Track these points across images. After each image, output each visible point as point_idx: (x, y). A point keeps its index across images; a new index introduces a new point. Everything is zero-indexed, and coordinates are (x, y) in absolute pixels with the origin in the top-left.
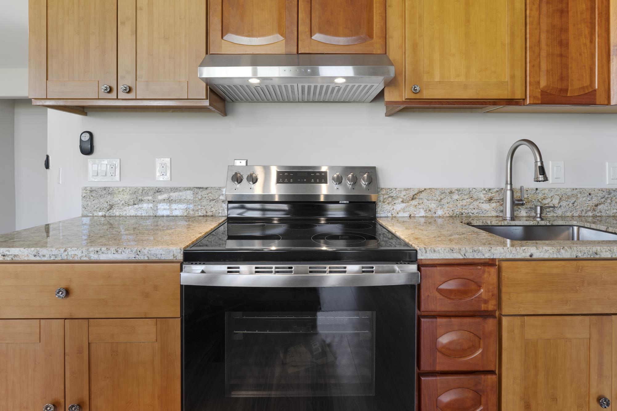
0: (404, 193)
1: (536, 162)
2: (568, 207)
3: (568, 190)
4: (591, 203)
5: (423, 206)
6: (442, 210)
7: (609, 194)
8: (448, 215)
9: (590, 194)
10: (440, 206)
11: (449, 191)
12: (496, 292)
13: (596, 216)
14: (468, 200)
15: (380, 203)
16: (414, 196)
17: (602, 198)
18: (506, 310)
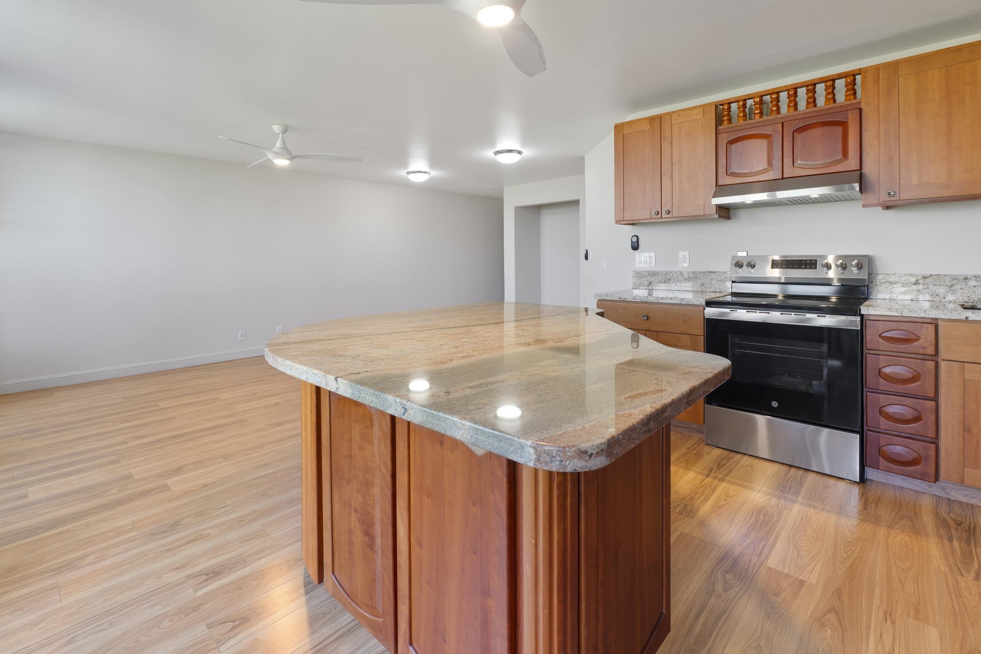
0: (904, 278)
5: (929, 291)
10: (951, 292)
11: (963, 277)
12: (933, 342)
18: (943, 354)
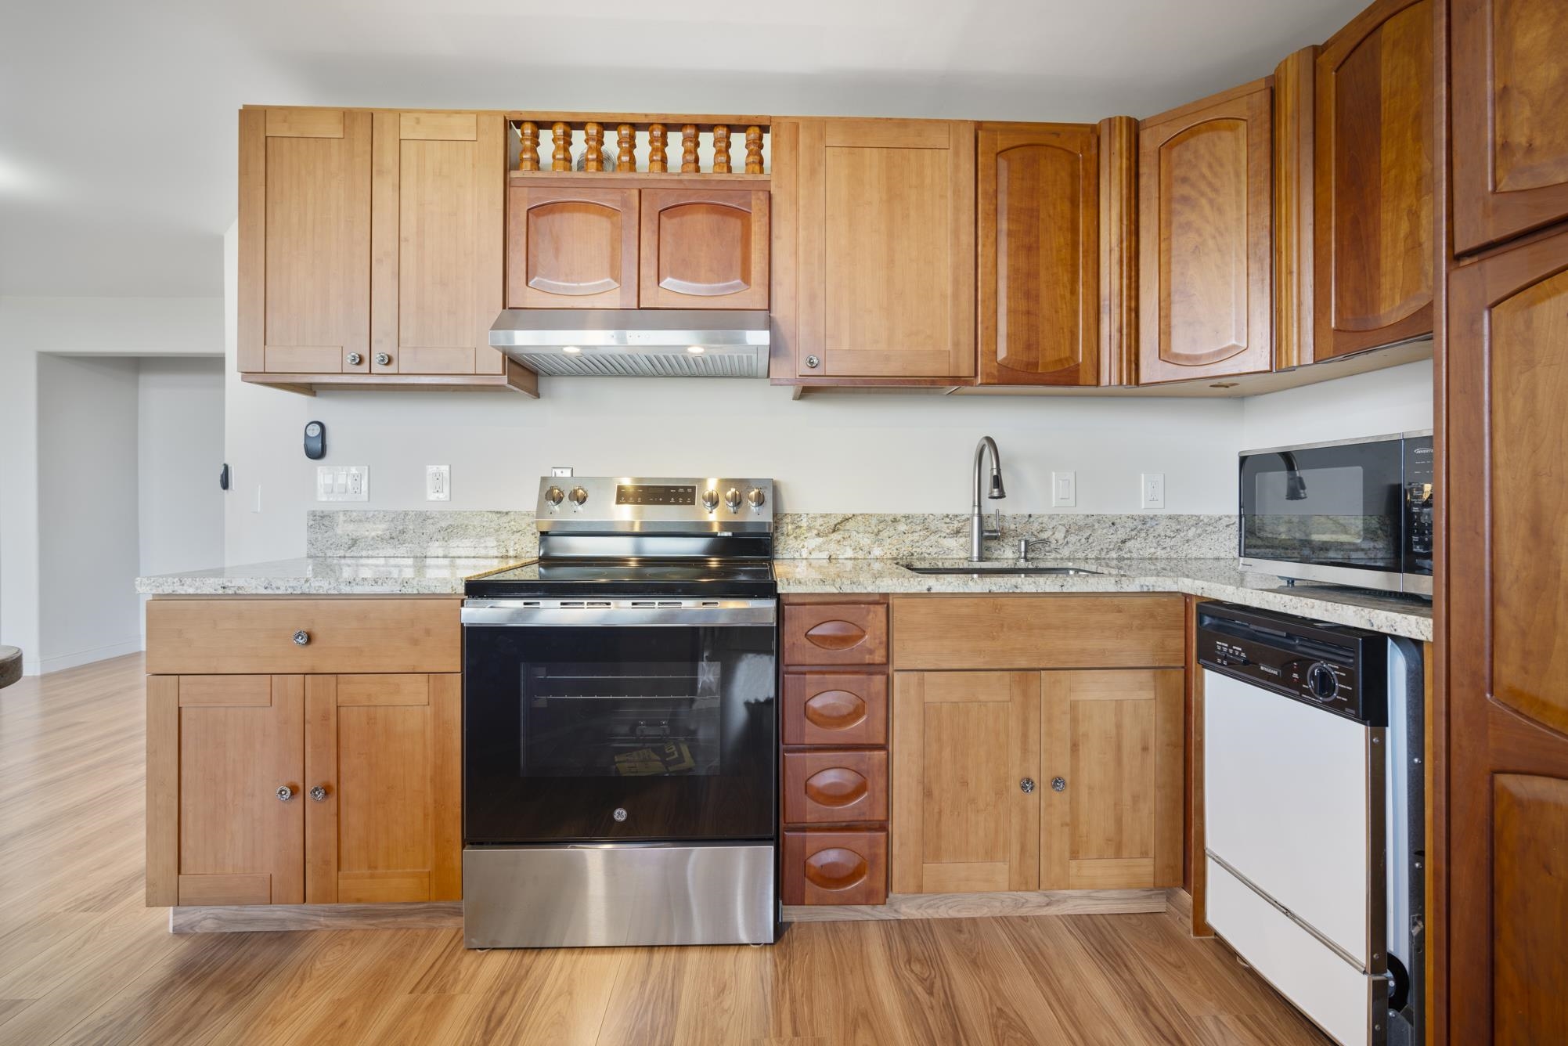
0: (820, 521)
1: (992, 469)
2: (1079, 545)
3: (1078, 518)
4: (1114, 538)
6: (880, 548)
7: (1144, 524)
8: (889, 556)
9: (1113, 524)
10: (877, 543)
11: (891, 518)
12: (884, 639)
13: (1124, 559)
14: (921, 533)
15: (783, 537)
16: (836, 525)
17: (1132, 530)
18: (898, 662)
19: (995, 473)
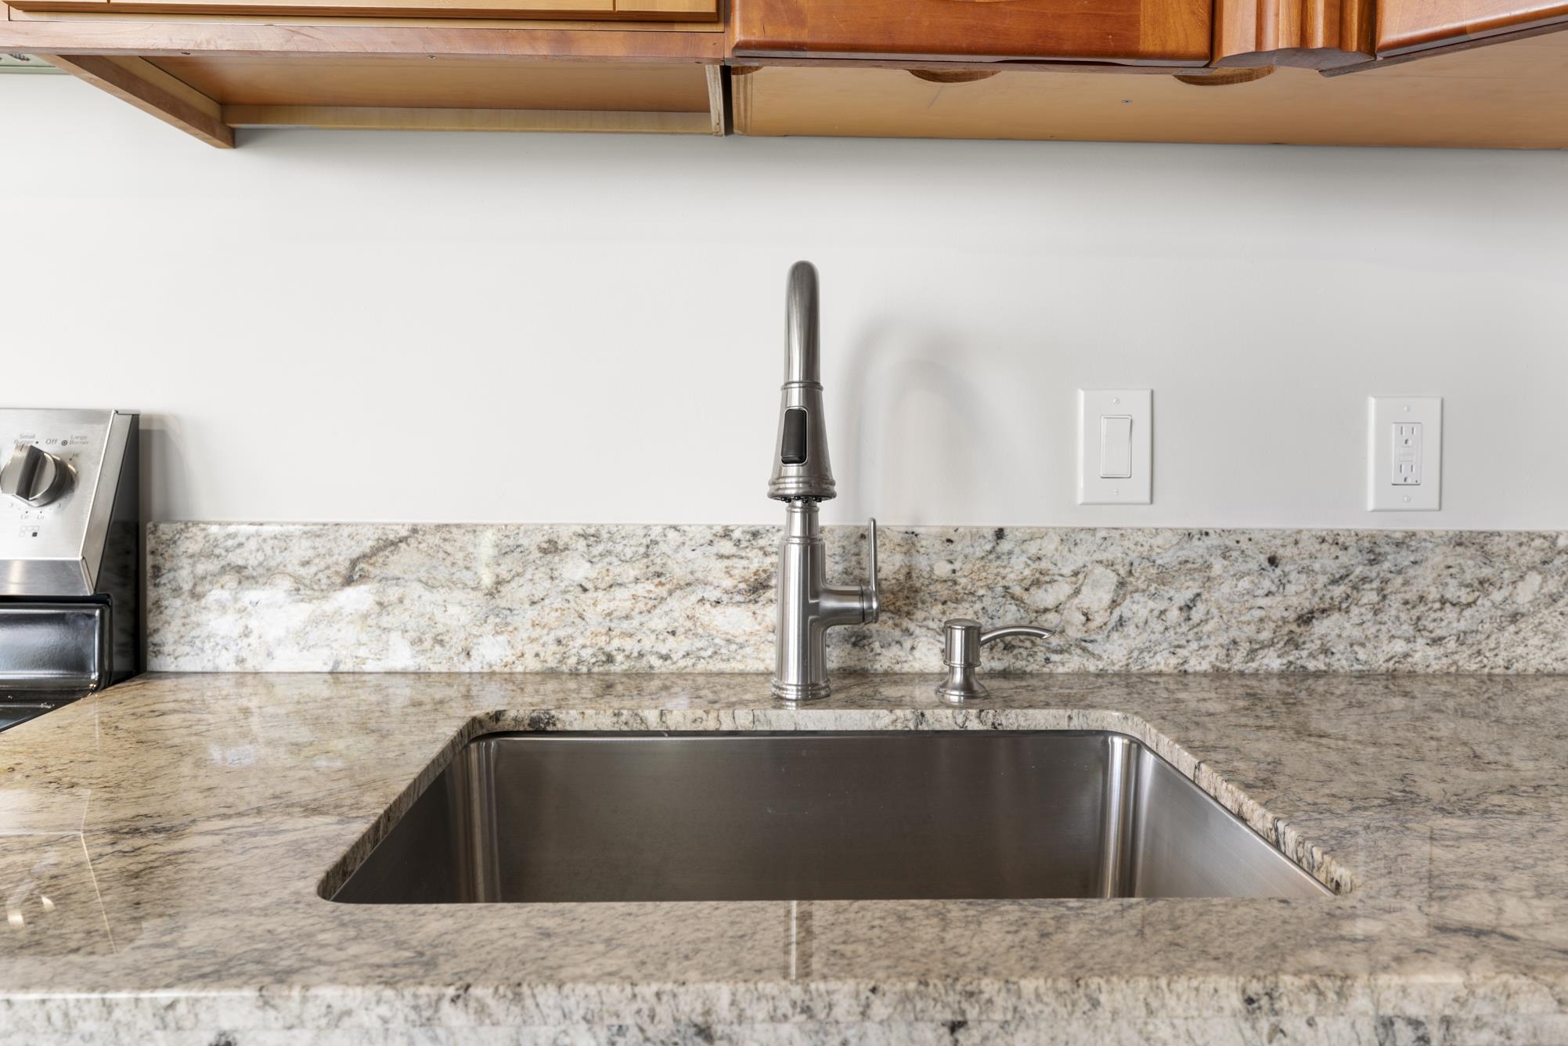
0: (301, 549)
1: (787, 385)
2: (1159, 627)
3: (1159, 541)
4: (1276, 607)
5: (405, 617)
6: (502, 638)
7: (1372, 562)
8: (533, 665)
9: (1273, 561)
10: (492, 619)
11: (540, 539)
13: (1305, 674)
14: (641, 589)
15: (178, 602)
16: (354, 563)
17: (1334, 582)
19: (796, 401)
